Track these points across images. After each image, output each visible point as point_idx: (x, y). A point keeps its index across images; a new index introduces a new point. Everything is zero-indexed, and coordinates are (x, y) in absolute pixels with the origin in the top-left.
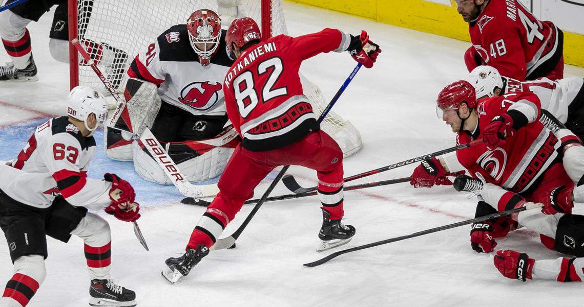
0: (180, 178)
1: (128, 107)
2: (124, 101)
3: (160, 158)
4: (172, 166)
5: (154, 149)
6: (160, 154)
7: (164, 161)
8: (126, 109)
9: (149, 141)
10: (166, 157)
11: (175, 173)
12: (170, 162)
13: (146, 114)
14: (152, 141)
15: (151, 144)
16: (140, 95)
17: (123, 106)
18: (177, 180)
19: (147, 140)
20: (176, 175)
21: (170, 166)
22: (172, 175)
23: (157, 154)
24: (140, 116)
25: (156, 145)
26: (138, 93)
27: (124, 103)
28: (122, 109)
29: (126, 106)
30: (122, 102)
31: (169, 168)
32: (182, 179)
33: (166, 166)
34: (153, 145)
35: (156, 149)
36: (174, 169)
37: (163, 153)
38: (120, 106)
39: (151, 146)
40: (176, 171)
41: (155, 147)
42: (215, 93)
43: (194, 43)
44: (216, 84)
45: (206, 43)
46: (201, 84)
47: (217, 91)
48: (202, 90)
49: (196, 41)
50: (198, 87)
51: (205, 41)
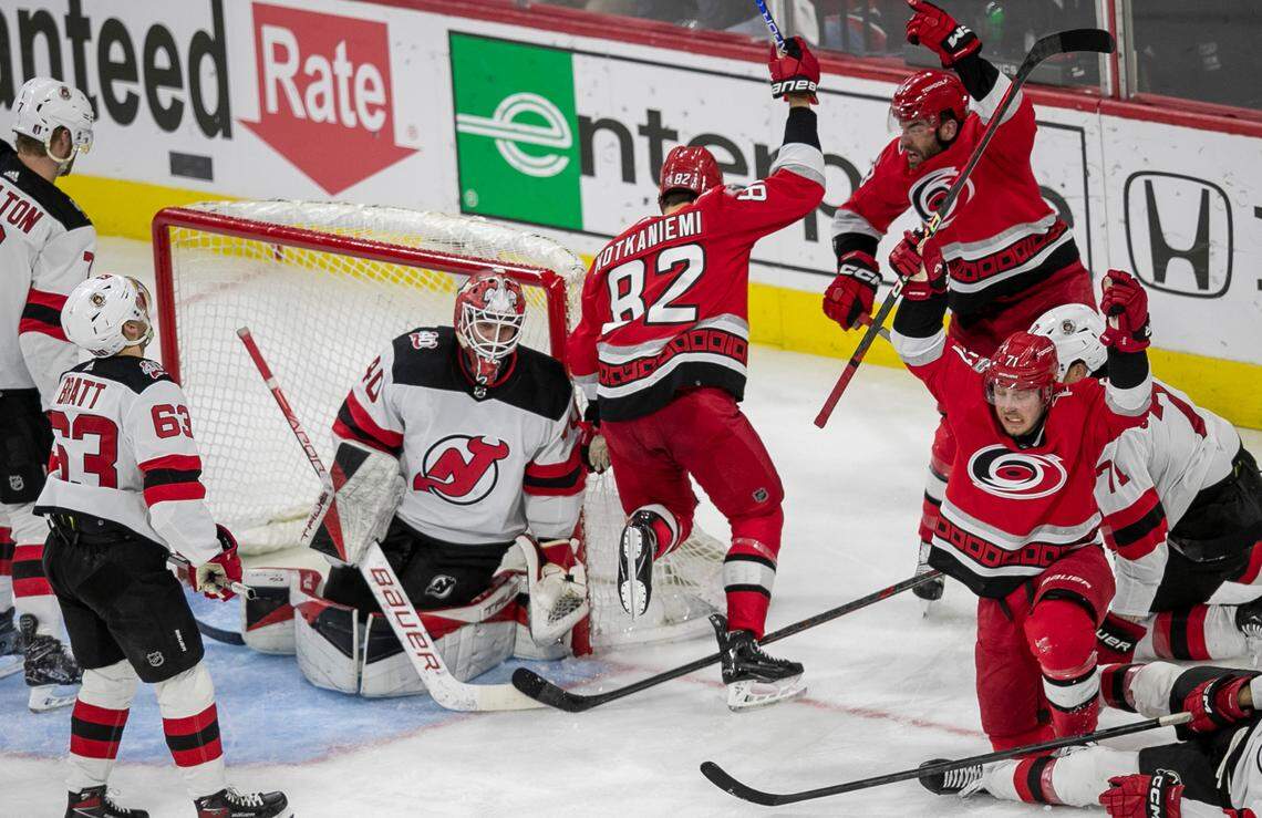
0: (434, 664)
1: (338, 504)
2: (330, 488)
3: (397, 614)
4: (420, 634)
5: (385, 593)
6: (397, 605)
7: (404, 623)
8: (333, 505)
9: (377, 574)
10: (408, 613)
11: (425, 650)
12: (415, 626)
13: (373, 518)
14: (384, 574)
15: (381, 581)
16: (364, 479)
17: (329, 500)
18: (427, 668)
19: (373, 571)
20: (426, 655)
21: (415, 634)
22: (420, 655)
23: (393, 605)
24: (362, 524)
25: (391, 583)
26: (359, 473)
27: (331, 493)
28: (326, 507)
29: (334, 499)
30: (328, 491)
31: (412, 638)
32: (438, 667)
33: (408, 635)
34: (384, 583)
35: (389, 592)
36: (423, 643)
37: (403, 604)
38: (323, 499)
39: (381, 584)
40: (426, 646)
41: (387, 587)
42: (493, 465)
43: (475, 322)
44: (497, 444)
45: (500, 323)
46: (467, 440)
47: (498, 461)
48: (468, 457)
49: (481, 317)
50: (461, 446)
51: (500, 317)
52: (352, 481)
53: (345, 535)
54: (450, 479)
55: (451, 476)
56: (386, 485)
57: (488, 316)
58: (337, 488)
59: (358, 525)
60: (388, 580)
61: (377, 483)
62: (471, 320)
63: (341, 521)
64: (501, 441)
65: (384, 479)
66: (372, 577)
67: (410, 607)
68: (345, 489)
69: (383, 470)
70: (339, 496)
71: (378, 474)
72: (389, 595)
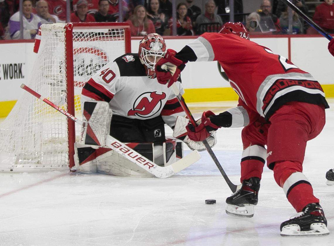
0: (151, 165)
3: (129, 155)
4: (140, 158)
5: (121, 149)
6: (127, 152)
7: (133, 157)
8: (89, 126)
9: (114, 145)
10: (132, 153)
11: (145, 162)
12: (137, 156)
14: (116, 143)
15: (117, 146)
16: (97, 113)
17: (86, 125)
18: (149, 168)
19: (112, 144)
20: (147, 164)
21: (139, 158)
22: (144, 165)
23: (125, 153)
25: (121, 145)
26: (95, 111)
27: (86, 122)
28: (86, 128)
29: (88, 124)
30: (85, 122)
31: (138, 160)
32: (153, 166)
33: (137, 160)
34: (118, 147)
35: (122, 149)
36: (143, 160)
37: (129, 150)
38: (84, 125)
39: (117, 148)
40: (145, 161)
41: (120, 148)
42: (160, 102)
43: (146, 55)
44: (162, 94)
45: (156, 56)
46: (150, 94)
47: (162, 100)
48: (150, 99)
49: (149, 53)
50: (148, 96)
51: (156, 53)
52: (92, 115)
53: (97, 136)
54: (144, 109)
55: (144, 108)
56: (106, 113)
57: (152, 53)
58: (88, 120)
59: (100, 131)
60: (119, 145)
61: (103, 113)
62: (145, 54)
63: (93, 131)
64: (163, 93)
65: (105, 111)
66: (113, 147)
67: (132, 150)
68: (91, 119)
69: (104, 107)
70: (89, 122)
71: (102, 110)
72: (122, 150)
